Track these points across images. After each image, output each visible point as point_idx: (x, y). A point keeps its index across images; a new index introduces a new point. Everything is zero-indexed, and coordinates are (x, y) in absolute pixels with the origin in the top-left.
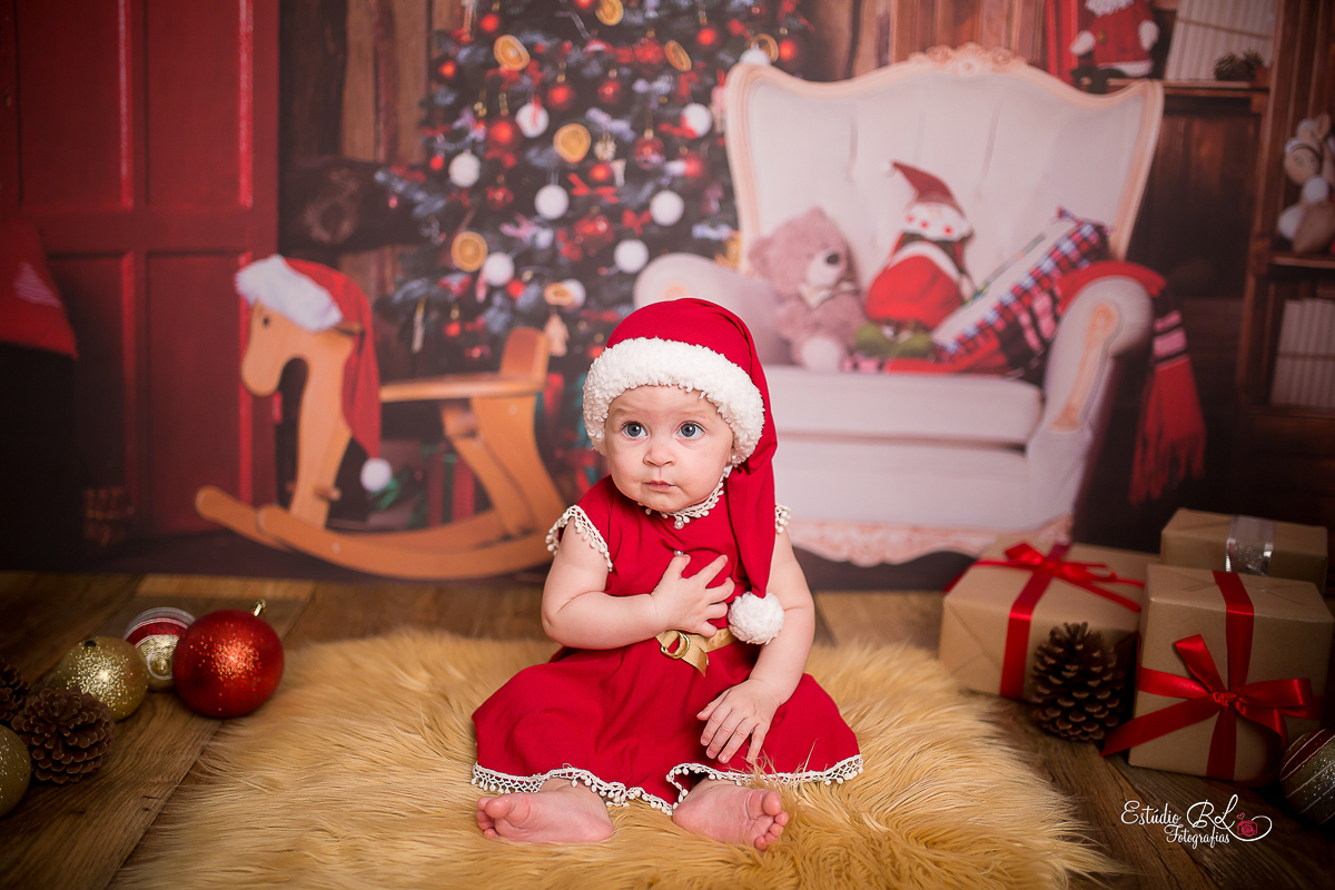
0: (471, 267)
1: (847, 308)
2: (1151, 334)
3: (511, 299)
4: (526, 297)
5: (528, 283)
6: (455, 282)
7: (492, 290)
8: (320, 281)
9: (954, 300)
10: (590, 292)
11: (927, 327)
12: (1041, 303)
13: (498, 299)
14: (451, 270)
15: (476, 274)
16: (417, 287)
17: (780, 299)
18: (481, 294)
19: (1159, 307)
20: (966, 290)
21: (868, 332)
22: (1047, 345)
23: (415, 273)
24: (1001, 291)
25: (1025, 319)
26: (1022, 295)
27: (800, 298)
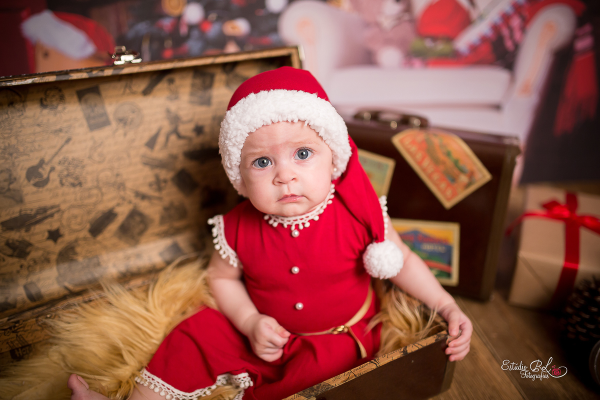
0: (176, 12)
1: (406, 30)
2: (575, 38)
3: (202, 33)
4: (212, 31)
5: (212, 22)
6: (167, 23)
7: (191, 27)
8: (79, 26)
9: (466, 22)
10: (253, 25)
11: (450, 38)
12: (516, 22)
13: (195, 33)
14: (163, 15)
15: (179, 18)
16: (142, 27)
17: (367, 25)
18: (184, 30)
19: (580, 21)
20: (474, 14)
21: (417, 43)
22: (517, 46)
23: (140, 18)
24: (494, 16)
25: (505, 32)
26: (506, 18)
27: (378, 25)
